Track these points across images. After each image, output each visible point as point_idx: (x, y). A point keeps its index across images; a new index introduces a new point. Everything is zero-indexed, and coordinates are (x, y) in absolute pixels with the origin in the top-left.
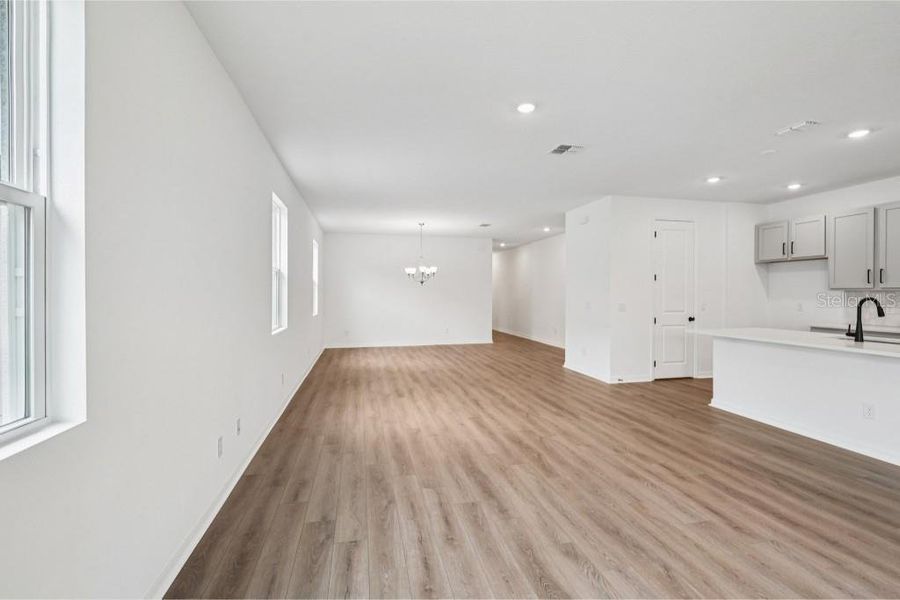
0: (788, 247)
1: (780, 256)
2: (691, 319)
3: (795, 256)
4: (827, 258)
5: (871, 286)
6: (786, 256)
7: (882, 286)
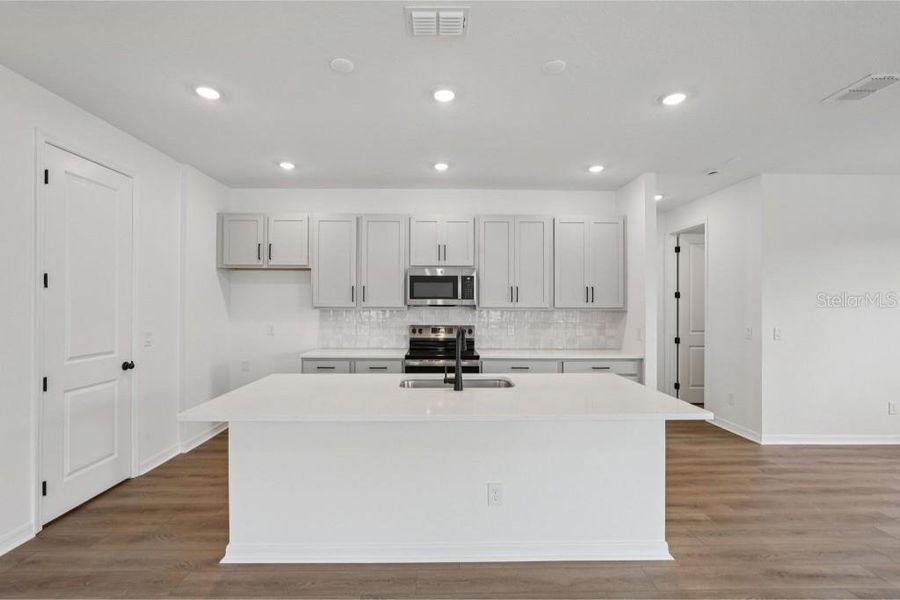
0: (265, 250)
1: (253, 261)
2: (127, 366)
3: (272, 263)
4: (310, 269)
5: (353, 305)
6: (261, 263)
7: (364, 304)
